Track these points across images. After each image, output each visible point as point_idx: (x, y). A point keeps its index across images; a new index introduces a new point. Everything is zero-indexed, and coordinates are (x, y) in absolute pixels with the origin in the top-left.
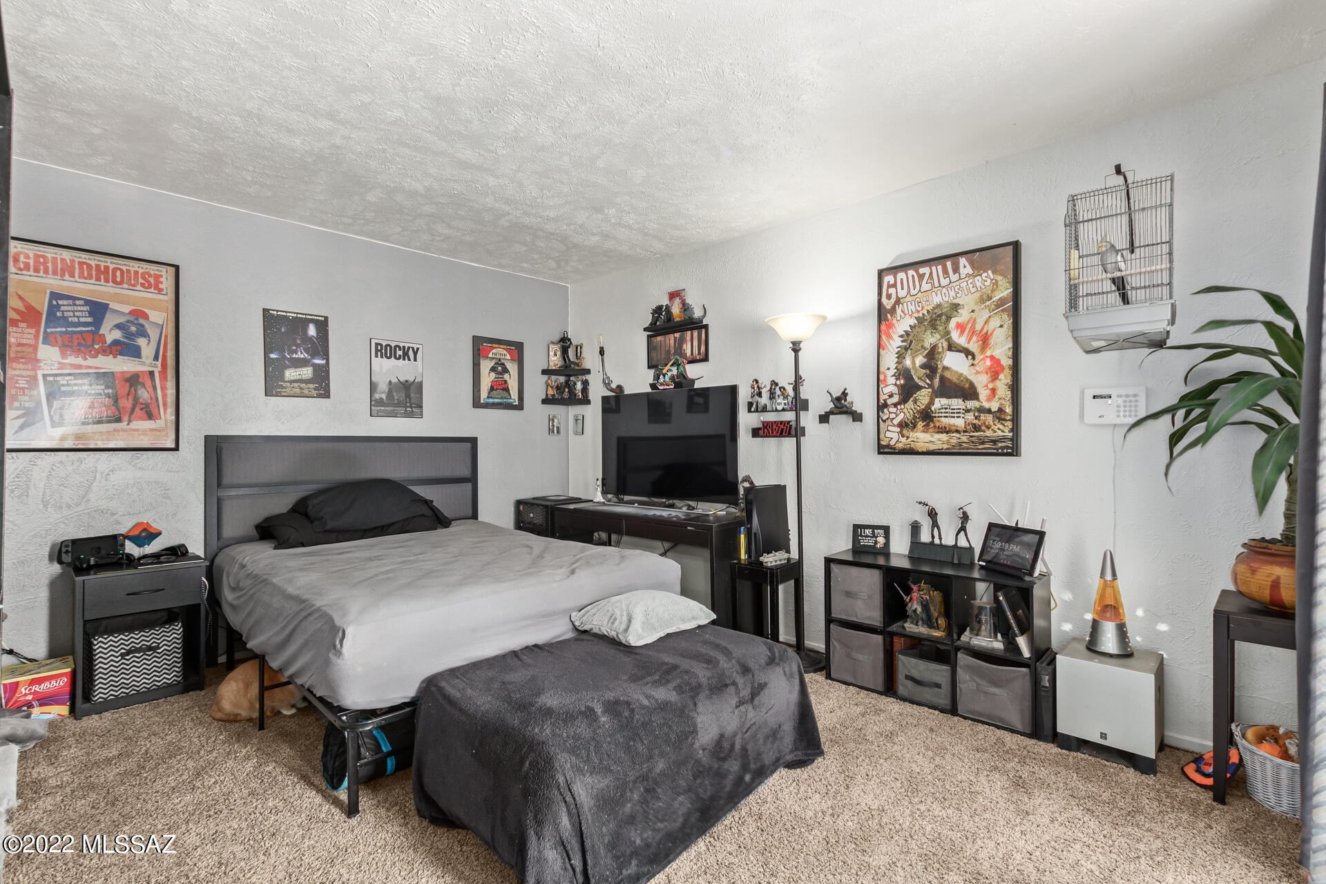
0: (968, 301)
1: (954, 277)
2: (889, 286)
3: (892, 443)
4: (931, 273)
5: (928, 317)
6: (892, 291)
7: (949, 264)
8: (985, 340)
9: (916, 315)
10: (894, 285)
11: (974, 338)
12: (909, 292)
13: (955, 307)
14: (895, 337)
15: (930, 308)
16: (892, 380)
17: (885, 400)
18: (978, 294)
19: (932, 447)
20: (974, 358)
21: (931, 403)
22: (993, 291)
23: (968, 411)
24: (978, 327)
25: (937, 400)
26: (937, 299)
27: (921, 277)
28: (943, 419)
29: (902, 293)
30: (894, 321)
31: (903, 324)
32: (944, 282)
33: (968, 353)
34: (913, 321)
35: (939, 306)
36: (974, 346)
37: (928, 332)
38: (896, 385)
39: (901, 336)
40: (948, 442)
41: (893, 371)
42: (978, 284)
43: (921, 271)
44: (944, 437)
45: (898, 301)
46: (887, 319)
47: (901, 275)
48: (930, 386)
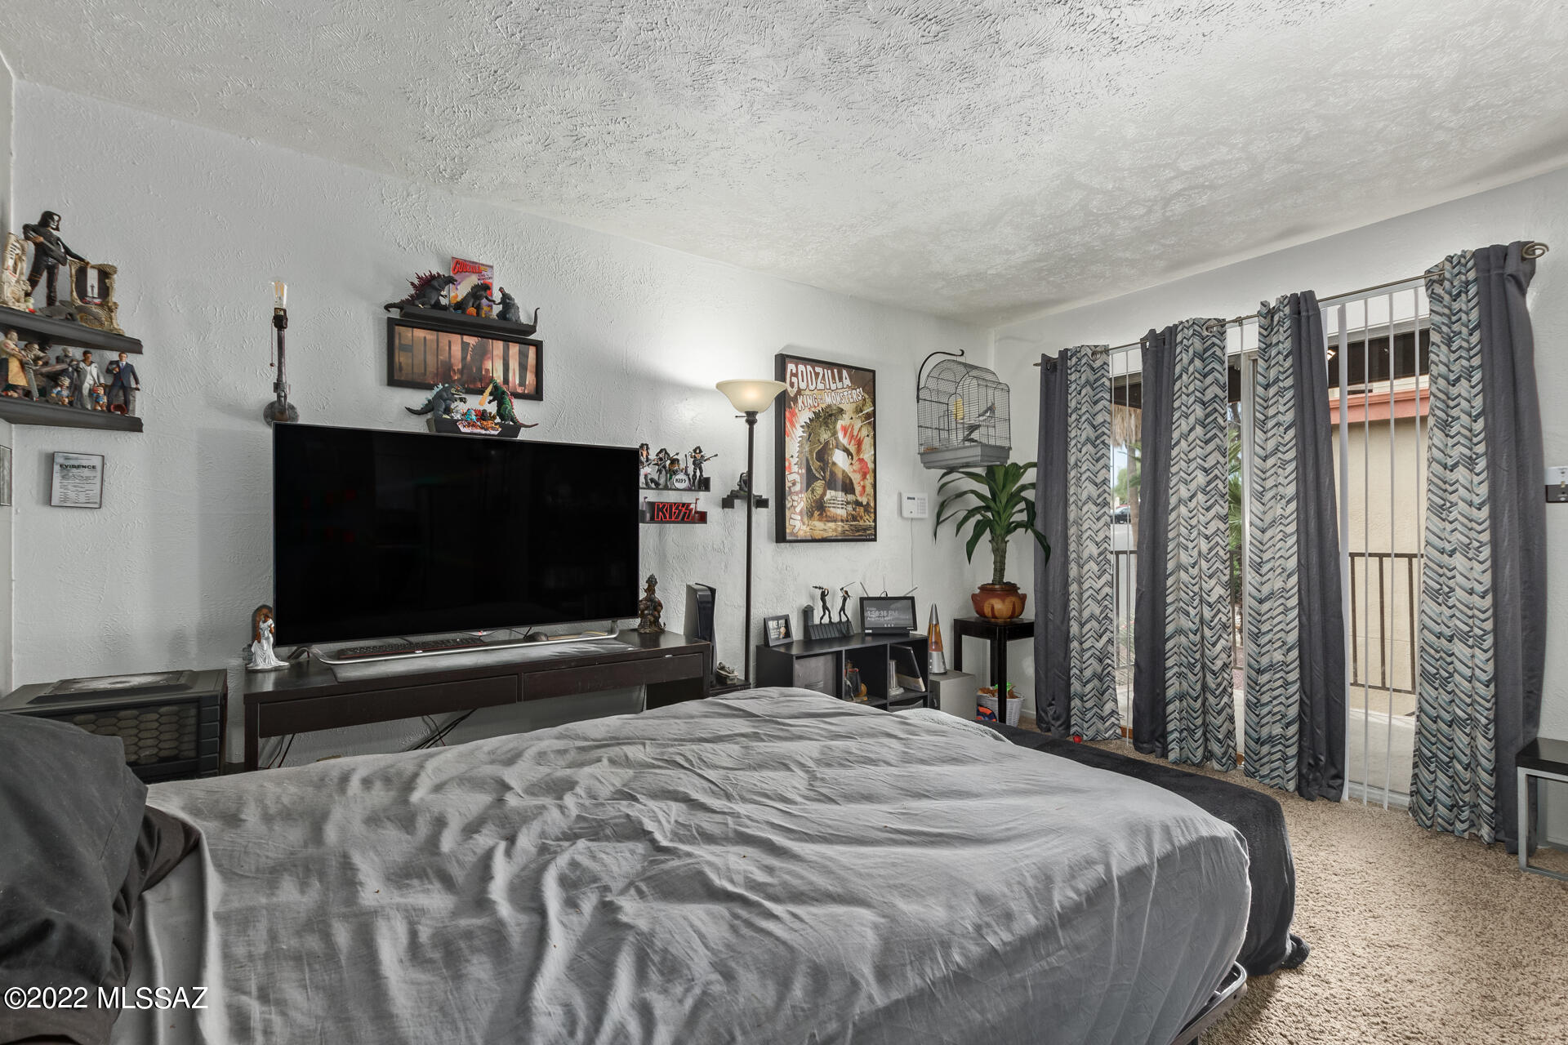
0: (848, 407)
1: (840, 385)
2: (793, 375)
3: (795, 531)
4: (824, 375)
5: (822, 414)
6: (794, 379)
7: (835, 371)
8: (859, 444)
9: (813, 409)
10: (796, 375)
11: (853, 442)
12: (808, 386)
13: (841, 411)
14: (798, 426)
15: (824, 406)
16: (795, 468)
17: (789, 488)
18: (855, 405)
19: (825, 535)
20: (852, 459)
21: (824, 494)
22: (863, 405)
23: (848, 503)
24: (855, 433)
25: (828, 491)
26: (828, 400)
27: (817, 374)
28: (831, 509)
29: (803, 385)
30: (797, 411)
31: (804, 416)
32: (833, 387)
33: (849, 453)
34: (812, 415)
35: (829, 406)
36: (852, 449)
37: (823, 428)
38: (798, 473)
39: (802, 427)
40: (835, 530)
41: (795, 460)
42: (855, 397)
43: (817, 369)
44: (832, 525)
45: (799, 392)
46: (790, 407)
47: (801, 367)
48: (824, 478)
